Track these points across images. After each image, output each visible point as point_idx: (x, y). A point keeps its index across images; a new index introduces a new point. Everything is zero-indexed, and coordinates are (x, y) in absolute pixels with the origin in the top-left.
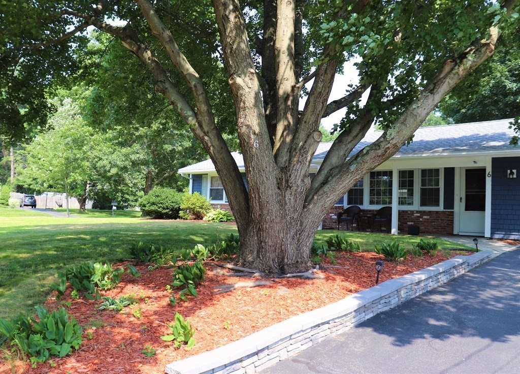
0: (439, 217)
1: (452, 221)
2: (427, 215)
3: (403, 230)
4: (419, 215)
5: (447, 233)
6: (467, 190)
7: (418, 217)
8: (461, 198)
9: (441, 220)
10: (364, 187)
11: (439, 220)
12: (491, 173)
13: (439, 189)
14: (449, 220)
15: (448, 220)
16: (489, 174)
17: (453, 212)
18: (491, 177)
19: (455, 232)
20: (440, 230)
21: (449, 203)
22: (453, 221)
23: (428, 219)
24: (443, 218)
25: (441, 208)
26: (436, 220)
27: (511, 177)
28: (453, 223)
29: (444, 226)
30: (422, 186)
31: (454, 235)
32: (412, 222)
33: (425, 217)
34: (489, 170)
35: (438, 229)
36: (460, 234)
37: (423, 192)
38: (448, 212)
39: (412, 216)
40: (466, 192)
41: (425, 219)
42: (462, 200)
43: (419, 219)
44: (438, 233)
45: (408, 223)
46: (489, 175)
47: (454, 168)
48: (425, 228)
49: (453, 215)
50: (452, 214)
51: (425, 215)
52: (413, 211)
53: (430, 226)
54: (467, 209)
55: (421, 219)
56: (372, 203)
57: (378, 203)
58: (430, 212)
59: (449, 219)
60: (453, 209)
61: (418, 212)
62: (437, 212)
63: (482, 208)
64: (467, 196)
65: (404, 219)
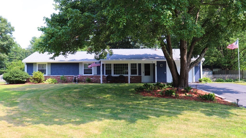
0: (137, 78)
1: (141, 79)
4: (131, 77)
8: (143, 72)
10: (111, 69)
13: (137, 69)
16: (156, 66)
19: (142, 82)
21: (140, 73)
25: (137, 75)
29: (139, 80)
30: (131, 68)
33: (133, 78)
34: (156, 64)
35: (137, 81)
37: (132, 70)
47: (141, 64)
48: (133, 81)
50: (141, 77)
53: (135, 81)
54: (145, 75)
56: (114, 74)
57: (117, 74)
58: (135, 76)
60: (141, 75)
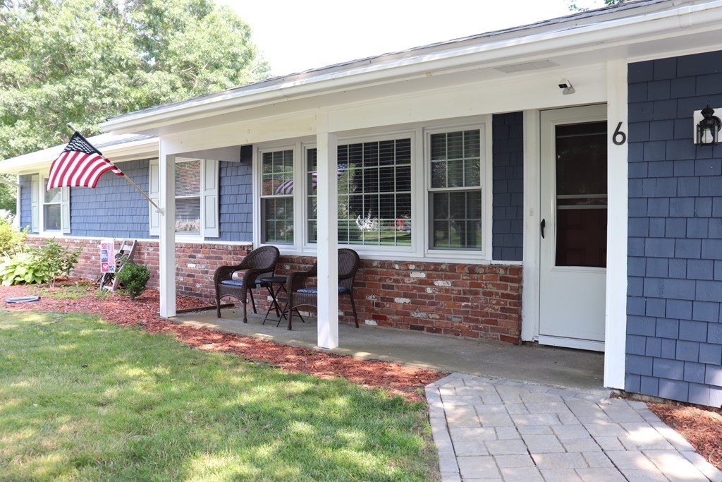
0: (479, 285)
1: (518, 300)
2: (447, 278)
3: (384, 318)
4: (423, 275)
5: (503, 338)
6: (562, 197)
7: (421, 281)
8: (543, 224)
9: (485, 294)
10: (294, 193)
11: (477, 293)
12: (625, 129)
13: (479, 192)
14: (508, 296)
15: (503, 296)
16: (617, 133)
17: (519, 270)
18: (626, 144)
19: (527, 336)
20: (481, 326)
22: (519, 297)
23: (447, 290)
24: (490, 288)
25: (483, 255)
26: (471, 292)
27: (708, 138)
28: (520, 304)
29: (492, 315)
30: (433, 185)
31: (524, 343)
32: (405, 296)
33: (439, 283)
34: (617, 115)
35: (477, 321)
36: (542, 341)
37: (437, 201)
38: (505, 268)
39: (406, 280)
40: (559, 202)
41: (440, 289)
42: (546, 229)
43: (424, 290)
44: (476, 335)
45: (397, 300)
46: (619, 138)
47: (520, 114)
48: (442, 318)
49: (520, 280)
50: (516, 275)
51: (440, 278)
52: (406, 264)
53: (455, 312)
54: (561, 261)
55: (429, 290)
58: (452, 267)
59: (508, 292)
60: (521, 259)
61: (420, 266)
62: (472, 269)
63: (597, 258)
64: (561, 215)
65: (384, 286)
